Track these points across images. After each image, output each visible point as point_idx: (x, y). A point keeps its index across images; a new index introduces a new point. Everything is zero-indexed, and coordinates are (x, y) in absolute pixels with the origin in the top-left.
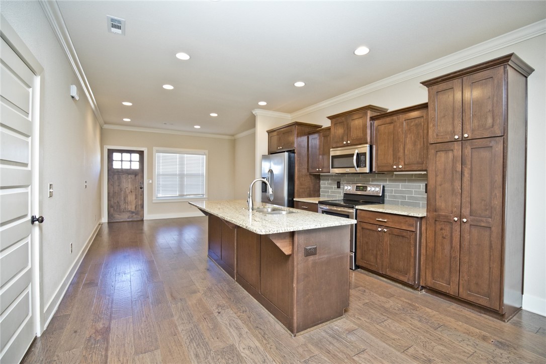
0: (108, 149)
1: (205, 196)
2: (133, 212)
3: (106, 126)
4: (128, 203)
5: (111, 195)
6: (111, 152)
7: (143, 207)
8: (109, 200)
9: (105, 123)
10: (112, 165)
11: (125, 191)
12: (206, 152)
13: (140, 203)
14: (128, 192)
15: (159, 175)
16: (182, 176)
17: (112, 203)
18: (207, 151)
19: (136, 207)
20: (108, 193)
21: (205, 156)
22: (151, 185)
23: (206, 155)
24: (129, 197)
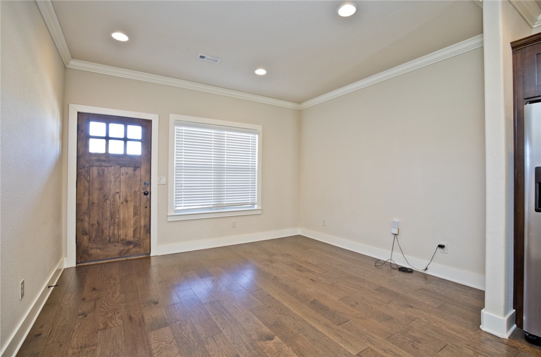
0: (79, 113)
1: (256, 207)
2: (129, 243)
3: (74, 64)
4: (119, 225)
5: (84, 207)
6: (84, 119)
7: (148, 230)
8: (79, 220)
9: (74, 57)
10: (87, 146)
11: (114, 201)
12: (259, 128)
13: (142, 224)
14: (119, 200)
15: (179, 168)
16: (219, 170)
17: (86, 225)
18: (261, 127)
19: (135, 231)
20: (78, 206)
21: (257, 136)
22: (165, 187)
23: (259, 134)
24: (121, 213)
